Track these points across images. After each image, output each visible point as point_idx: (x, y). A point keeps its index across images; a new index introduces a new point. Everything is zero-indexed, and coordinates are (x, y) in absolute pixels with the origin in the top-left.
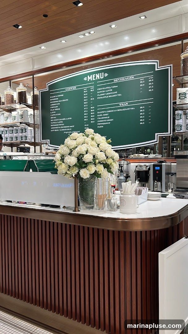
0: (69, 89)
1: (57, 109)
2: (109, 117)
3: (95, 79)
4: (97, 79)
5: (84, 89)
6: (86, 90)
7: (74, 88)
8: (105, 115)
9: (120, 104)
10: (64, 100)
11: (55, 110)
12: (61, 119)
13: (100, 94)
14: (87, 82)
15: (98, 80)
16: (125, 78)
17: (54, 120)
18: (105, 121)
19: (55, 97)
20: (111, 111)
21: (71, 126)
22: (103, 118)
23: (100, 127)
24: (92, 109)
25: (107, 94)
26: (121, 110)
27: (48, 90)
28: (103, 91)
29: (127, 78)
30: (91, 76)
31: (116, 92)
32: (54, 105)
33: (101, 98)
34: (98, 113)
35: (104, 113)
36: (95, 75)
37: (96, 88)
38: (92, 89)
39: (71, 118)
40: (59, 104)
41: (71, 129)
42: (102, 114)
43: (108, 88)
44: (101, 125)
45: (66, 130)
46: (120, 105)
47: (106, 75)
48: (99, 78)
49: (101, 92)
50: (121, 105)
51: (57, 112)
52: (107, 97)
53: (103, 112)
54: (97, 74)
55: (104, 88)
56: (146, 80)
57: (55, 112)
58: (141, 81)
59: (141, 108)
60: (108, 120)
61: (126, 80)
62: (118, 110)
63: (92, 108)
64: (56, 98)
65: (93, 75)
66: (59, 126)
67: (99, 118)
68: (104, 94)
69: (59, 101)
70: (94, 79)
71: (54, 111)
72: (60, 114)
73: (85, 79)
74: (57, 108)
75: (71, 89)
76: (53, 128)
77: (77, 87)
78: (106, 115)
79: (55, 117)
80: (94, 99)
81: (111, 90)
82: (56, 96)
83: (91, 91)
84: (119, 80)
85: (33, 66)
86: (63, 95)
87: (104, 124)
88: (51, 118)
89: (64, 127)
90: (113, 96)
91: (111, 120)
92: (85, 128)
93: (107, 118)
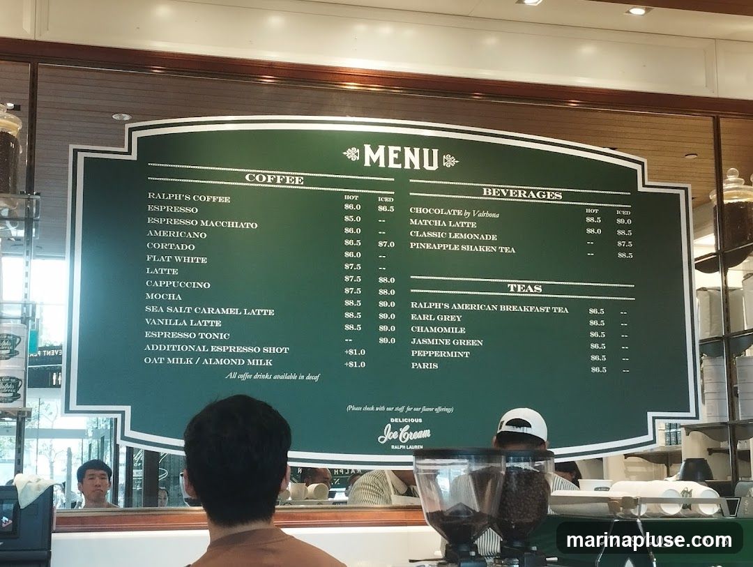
1: (188, 260)
2: (462, 331)
3: (399, 166)
4: (407, 166)
5: (347, 197)
6: (354, 202)
8: (446, 318)
9: (512, 285)
10: (231, 224)
11: (178, 259)
12: (211, 311)
14: (358, 167)
15: (413, 173)
16: (528, 191)
17: (169, 309)
18: (447, 342)
19: (178, 197)
20: (473, 307)
21: (275, 350)
22: (434, 330)
23: (425, 366)
24: (387, 286)
25: (456, 236)
26: (514, 308)
27: (134, 157)
28: (437, 223)
29: (535, 192)
30: (382, 148)
31: (494, 238)
32: (172, 234)
33: (428, 246)
34: (413, 305)
35: (443, 312)
36: (399, 148)
37: (403, 202)
38: (388, 204)
39: (271, 312)
41: (268, 363)
42: (434, 312)
43: (459, 213)
44: (426, 359)
45: (241, 362)
46: (512, 290)
47: (450, 161)
48: (417, 167)
49: (426, 222)
50: (516, 289)
51: (188, 272)
52: (456, 248)
53: (438, 306)
54: (407, 150)
55: (441, 211)
56: (608, 217)
57: (175, 272)
58: (591, 215)
59: (592, 311)
60: (462, 342)
61: (531, 198)
62: (503, 308)
63: (381, 280)
64: (183, 203)
65: (392, 149)
66: (197, 342)
67: (420, 329)
68: (440, 235)
69: (204, 223)
70: (392, 165)
71: (165, 265)
72: (206, 285)
74: (187, 253)
75: (274, 182)
76: (159, 348)
77: (308, 181)
78: (452, 318)
79: (171, 297)
80: (392, 244)
81: (474, 225)
82: (188, 198)
83: (381, 208)
84: (505, 194)
86: (227, 200)
87: (442, 354)
88: (151, 296)
89: (231, 349)
90: (481, 249)
91: (474, 343)
92: (351, 364)
93: (455, 330)
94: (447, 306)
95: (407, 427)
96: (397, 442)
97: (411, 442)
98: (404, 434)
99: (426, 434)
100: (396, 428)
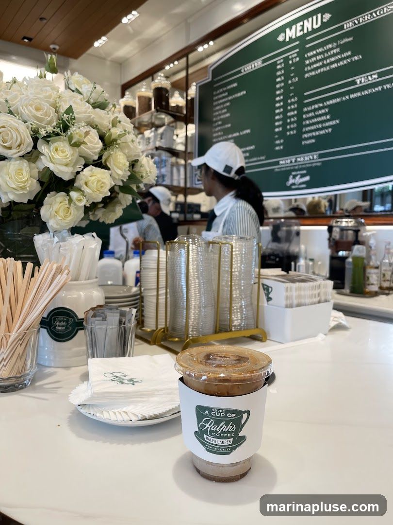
0: (249, 68)
1: (224, 116)
2: (328, 117)
3: (301, 33)
4: (305, 31)
5: (278, 62)
6: (281, 64)
7: (258, 64)
8: (320, 112)
9: (358, 79)
10: (238, 95)
11: (221, 117)
12: (231, 136)
13: (310, 64)
14: (284, 43)
15: (309, 34)
16: (371, 14)
18: (320, 126)
19: (222, 90)
20: (335, 101)
21: (250, 148)
22: (314, 120)
23: (309, 142)
24: (293, 104)
25: (328, 61)
26: (359, 94)
27: (211, 79)
28: (319, 57)
29: (376, 12)
30: (294, 27)
31: (349, 53)
32: (220, 107)
33: (314, 73)
34: (305, 110)
35: (320, 108)
36: (302, 23)
37: (303, 53)
39: (249, 131)
40: (228, 104)
41: (248, 155)
42: (315, 110)
43: (331, 46)
44: (310, 138)
46: (358, 82)
47: (327, 17)
48: (310, 29)
49: (314, 59)
50: (361, 81)
51: (225, 121)
52: (328, 68)
53: (316, 106)
54: (306, 22)
55: (321, 50)
57: (220, 123)
60: (327, 124)
61: (373, 18)
62: (352, 96)
64: (223, 92)
65: (298, 25)
67: (307, 122)
68: (320, 64)
69: (229, 98)
70: (299, 34)
71: (219, 121)
72: (230, 125)
73: (281, 38)
74: (225, 113)
75: (251, 68)
78: (323, 111)
79: (220, 134)
81: (338, 50)
82: (226, 89)
84: (357, 23)
85: (188, 36)
87: (317, 133)
88: (215, 135)
90: (342, 63)
91: (334, 123)
92: (277, 148)
93: (324, 118)
94: (321, 105)
95: (299, 176)
96: (294, 184)
97: (301, 184)
98: (298, 180)
99: (307, 178)
100: (294, 177)
